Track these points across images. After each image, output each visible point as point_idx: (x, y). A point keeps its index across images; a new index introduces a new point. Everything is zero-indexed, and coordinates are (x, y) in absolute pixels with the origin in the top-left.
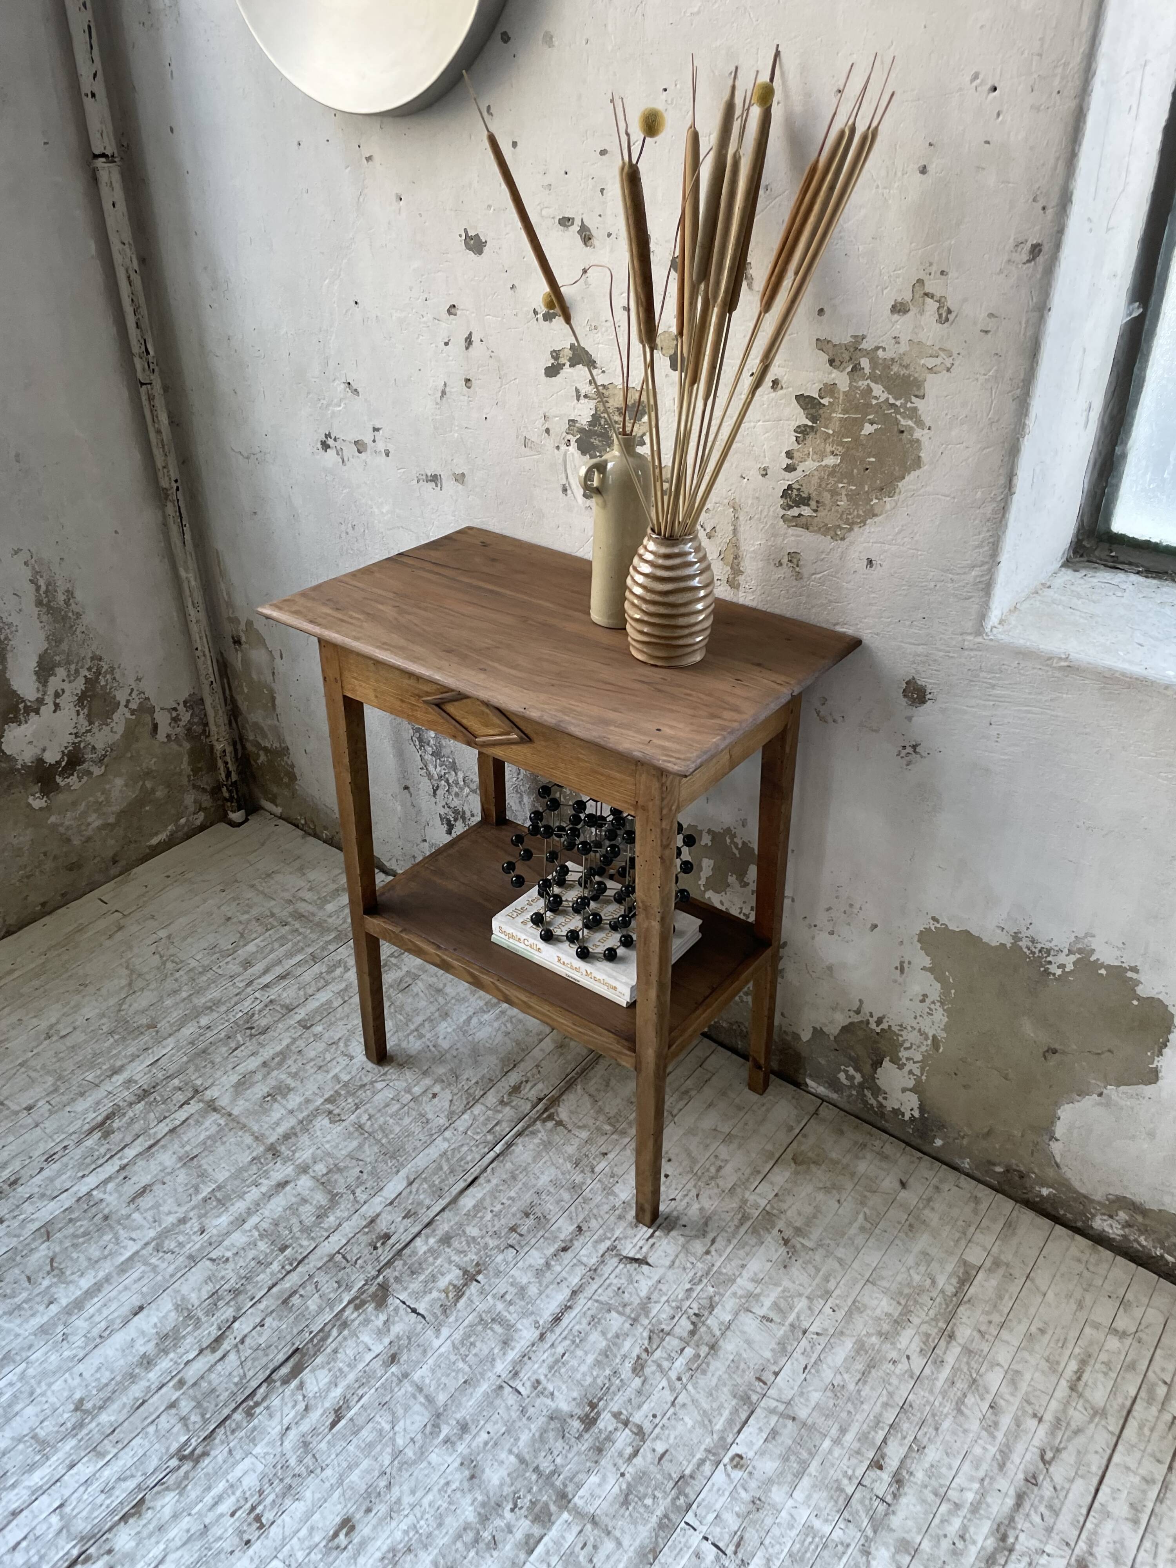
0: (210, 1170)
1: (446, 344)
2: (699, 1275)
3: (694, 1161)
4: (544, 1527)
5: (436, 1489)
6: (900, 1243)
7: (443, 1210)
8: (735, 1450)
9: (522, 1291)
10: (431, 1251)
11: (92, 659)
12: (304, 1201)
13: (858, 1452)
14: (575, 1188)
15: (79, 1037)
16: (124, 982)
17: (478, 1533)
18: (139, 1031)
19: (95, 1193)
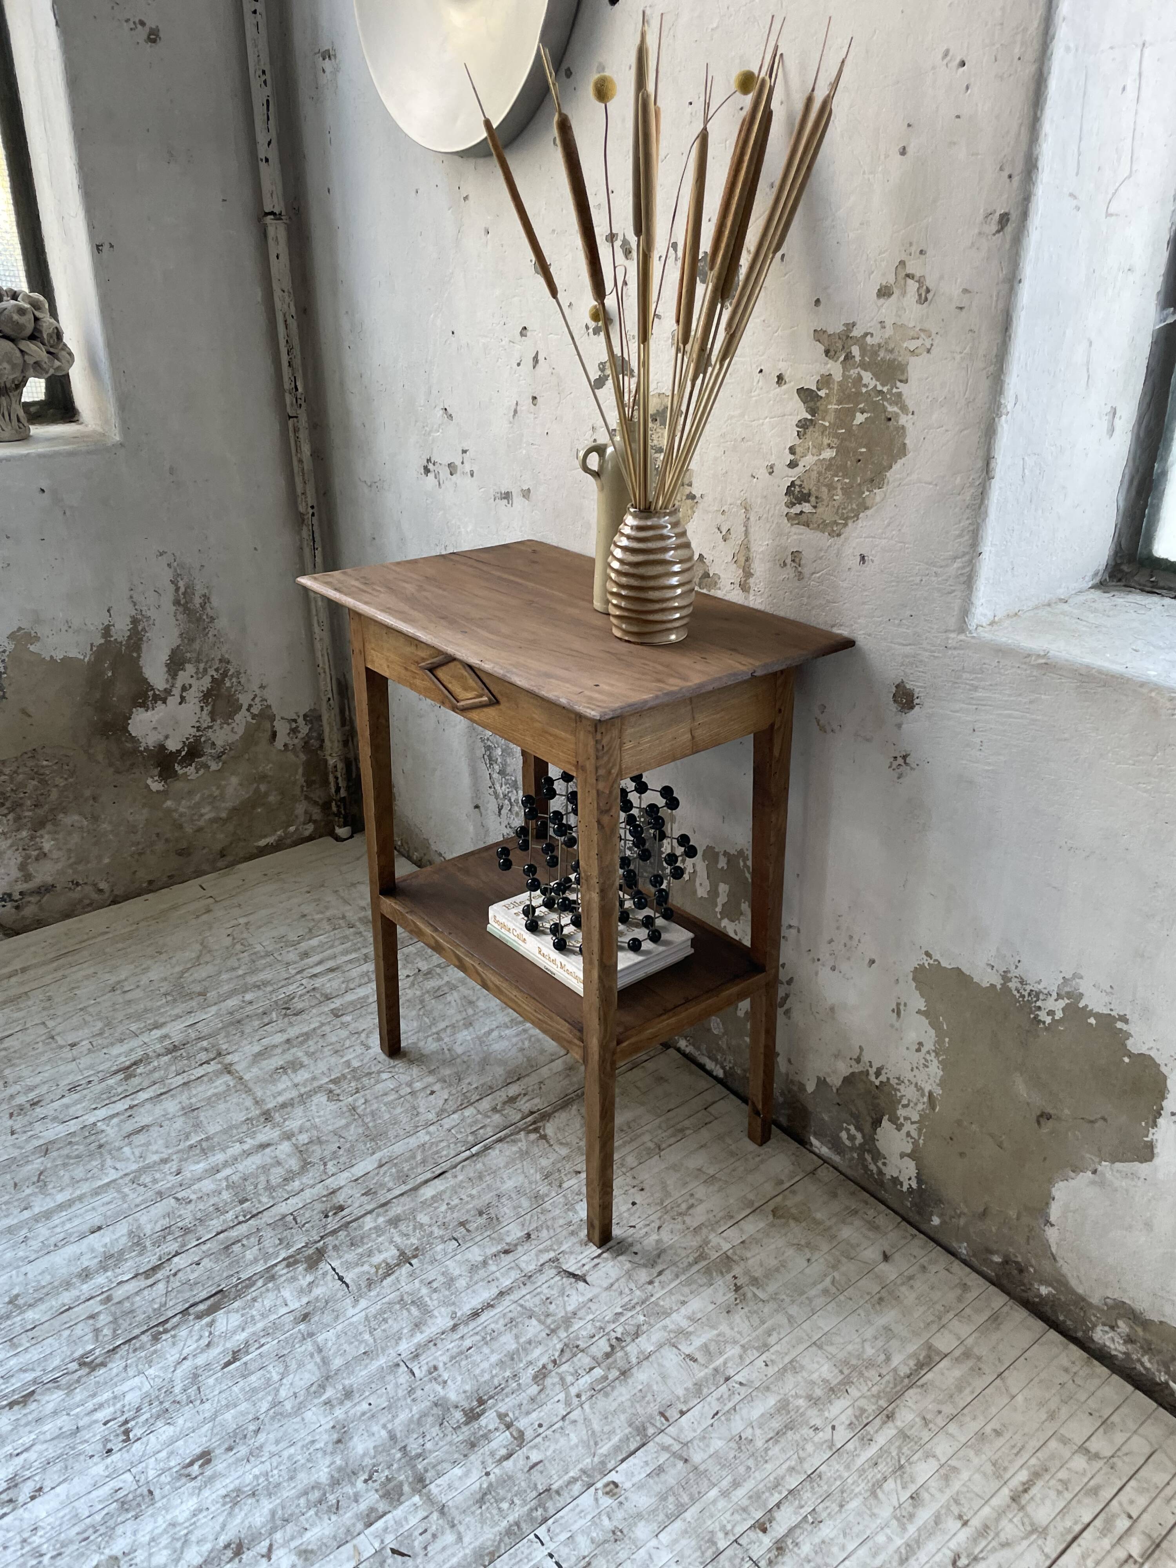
0: (205, 1123)
1: (519, 365)
2: (633, 1302)
3: (668, 1194)
4: (391, 1503)
5: (300, 1444)
6: (863, 1314)
7: (402, 1195)
8: (612, 1476)
9: (451, 1281)
10: (377, 1228)
11: (221, 661)
12: (279, 1163)
13: (745, 1510)
14: (538, 1199)
15: (138, 994)
16: (194, 955)
17: (325, 1494)
18: (190, 996)
19: (99, 1124)
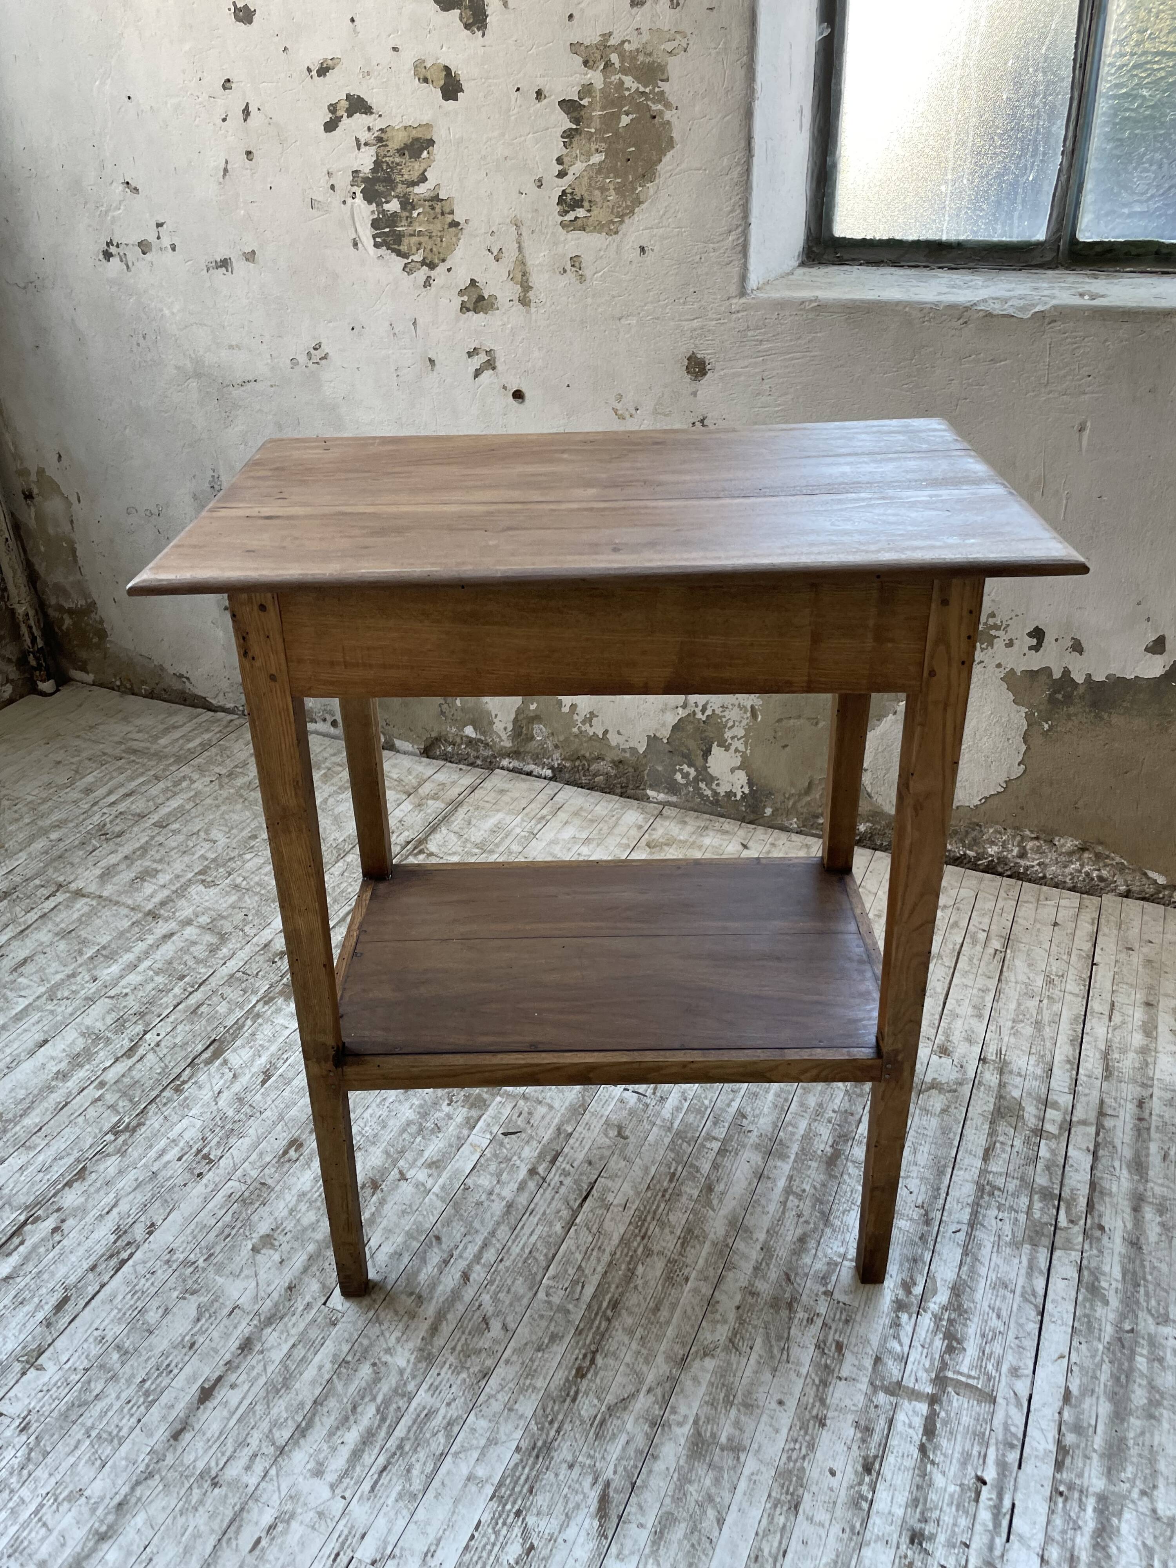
0: (90, 937)
1: (224, 120)
12: (194, 943)
